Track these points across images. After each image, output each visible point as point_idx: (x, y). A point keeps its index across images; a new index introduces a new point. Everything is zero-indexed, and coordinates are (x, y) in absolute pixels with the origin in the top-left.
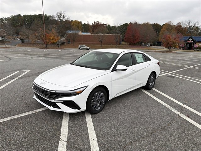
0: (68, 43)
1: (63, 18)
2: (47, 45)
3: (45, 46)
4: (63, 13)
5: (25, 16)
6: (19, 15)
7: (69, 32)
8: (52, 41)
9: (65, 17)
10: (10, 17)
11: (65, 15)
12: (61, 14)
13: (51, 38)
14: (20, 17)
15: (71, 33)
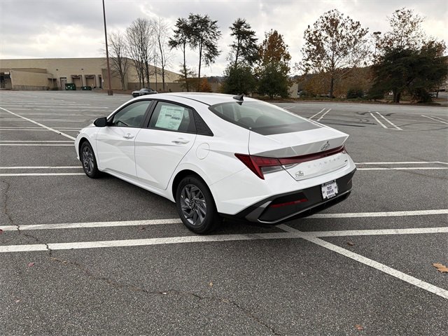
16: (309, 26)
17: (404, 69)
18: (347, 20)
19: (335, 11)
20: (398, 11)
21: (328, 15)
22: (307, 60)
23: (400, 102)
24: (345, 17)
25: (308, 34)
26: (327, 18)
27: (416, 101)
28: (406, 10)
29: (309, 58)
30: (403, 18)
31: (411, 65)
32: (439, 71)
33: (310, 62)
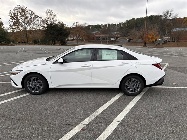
0: (172, 42)
1: (170, 16)
2: (145, 44)
3: (144, 44)
4: (170, 11)
5: (138, 19)
6: (133, 19)
7: (174, 30)
8: (151, 40)
9: (172, 15)
10: (126, 21)
11: (172, 13)
12: (168, 13)
13: (150, 37)
14: (133, 20)
15: (176, 31)
16: (11, 11)
17: (55, 32)
18: (29, 10)
19: (22, 6)
20: (48, 10)
21: (19, 7)
22: (12, 26)
23: (56, 44)
24: (27, 9)
25: (10, 14)
26: (19, 8)
27: (61, 44)
28: (50, 10)
29: (13, 25)
30: (50, 13)
31: (58, 31)
32: (66, 33)
33: (14, 27)
